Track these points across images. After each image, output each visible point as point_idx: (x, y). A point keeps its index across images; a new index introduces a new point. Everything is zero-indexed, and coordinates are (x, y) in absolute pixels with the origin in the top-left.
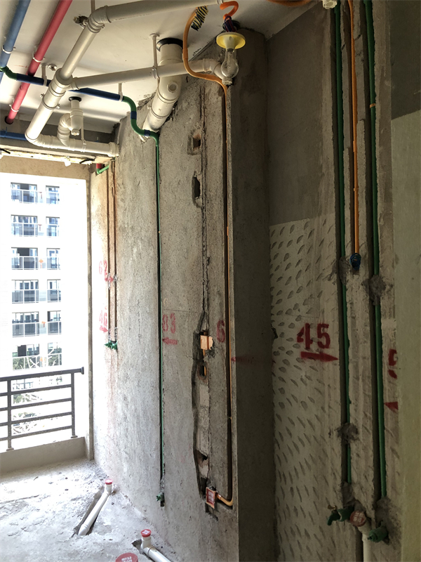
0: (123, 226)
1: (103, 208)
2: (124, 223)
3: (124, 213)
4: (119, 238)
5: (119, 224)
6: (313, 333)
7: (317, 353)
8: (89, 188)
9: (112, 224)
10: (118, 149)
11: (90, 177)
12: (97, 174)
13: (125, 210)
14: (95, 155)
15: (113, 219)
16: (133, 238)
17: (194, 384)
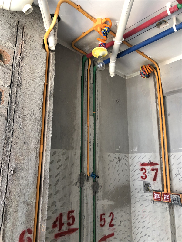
6: (65, 218)
7: (67, 230)
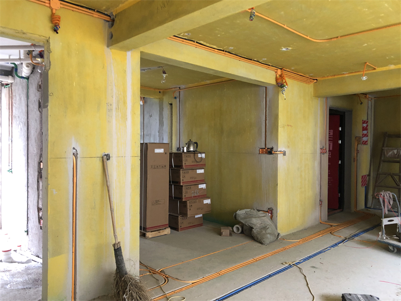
0: (15, 115)
1: (7, 105)
3: (16, 109)
10: (13, 79)
11: (1, 88)
12: (5, 88)
15: (11, 112)
16: (19, 121)
17: (38, 182)
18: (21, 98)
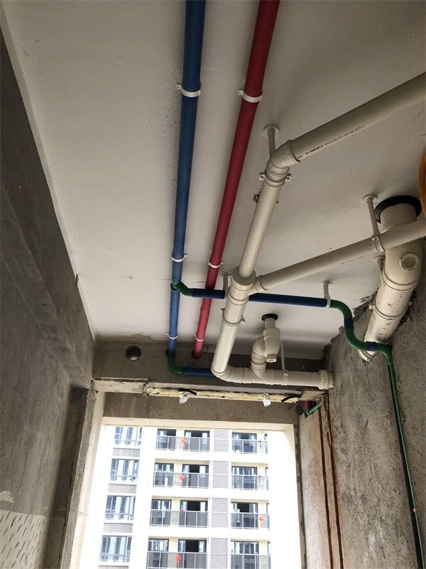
0: (347, 492)
1: (317, 463)
2: (349, 489)
3: (347, 472)
4: (343, 512)
5: (342, 489)
8: (297, 435)
9: (330, 488)
10: (331, 378)
11: (298, 420)
12: (306, 416)
13: (349, 466)
14: (302, 389)
15: (331, 481)
16: (366, 516)
18: (364, 430)
